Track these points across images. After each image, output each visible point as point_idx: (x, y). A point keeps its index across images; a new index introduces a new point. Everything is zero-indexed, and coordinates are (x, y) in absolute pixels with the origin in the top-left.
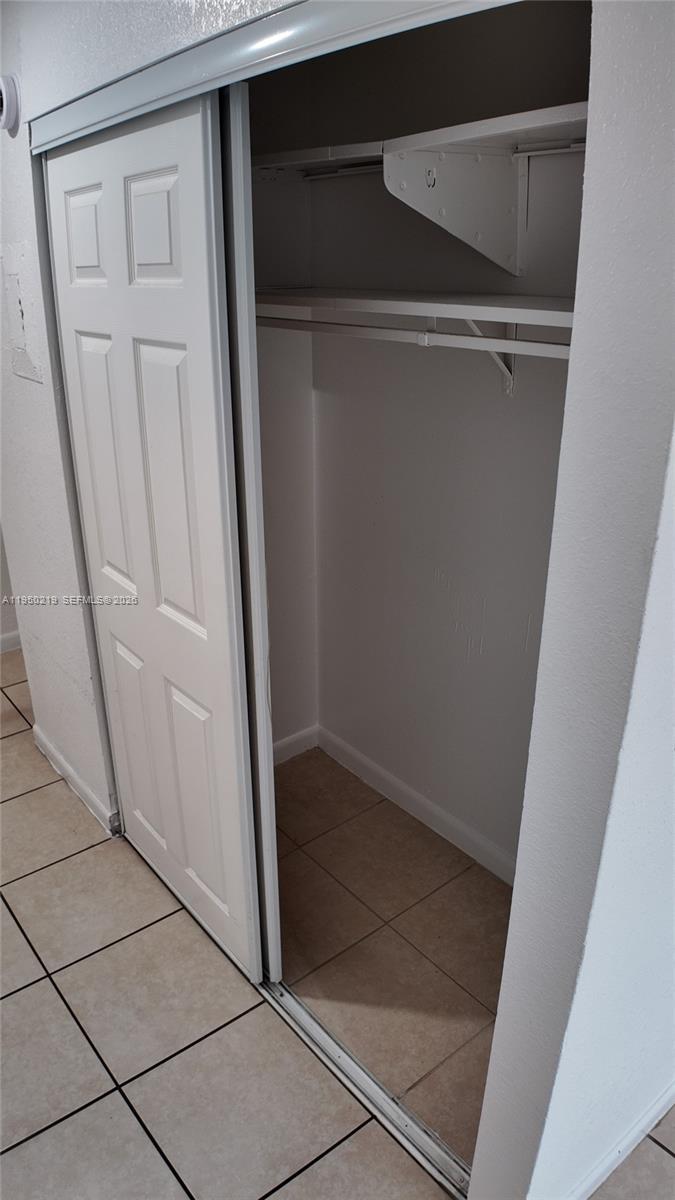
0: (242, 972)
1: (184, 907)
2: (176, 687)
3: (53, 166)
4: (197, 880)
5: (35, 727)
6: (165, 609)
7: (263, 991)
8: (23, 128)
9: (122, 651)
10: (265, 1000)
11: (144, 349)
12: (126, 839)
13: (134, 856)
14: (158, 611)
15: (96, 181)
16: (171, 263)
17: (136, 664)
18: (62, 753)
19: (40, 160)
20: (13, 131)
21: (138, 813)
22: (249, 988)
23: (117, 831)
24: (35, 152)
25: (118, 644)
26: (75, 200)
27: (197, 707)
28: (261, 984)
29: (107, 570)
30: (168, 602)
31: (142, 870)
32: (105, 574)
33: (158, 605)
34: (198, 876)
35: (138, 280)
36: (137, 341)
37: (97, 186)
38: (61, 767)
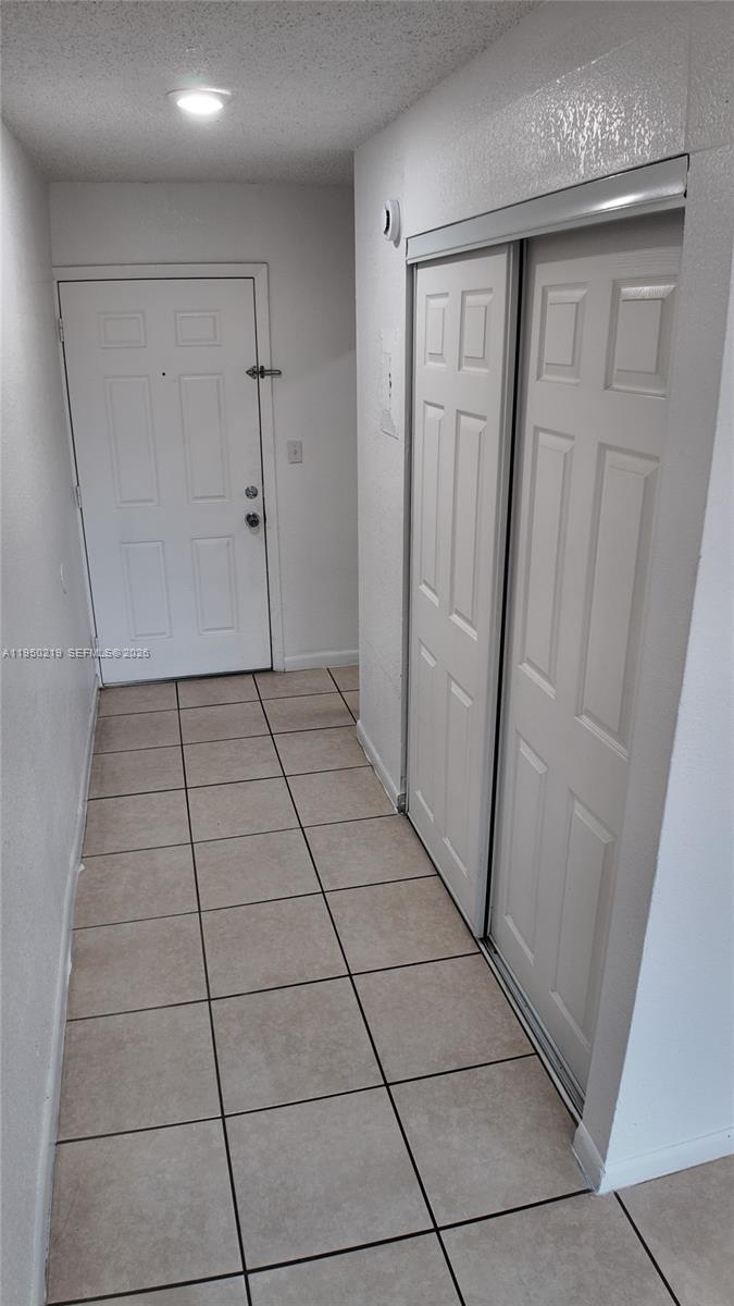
0: (469, 928)
1: (439, 875)
2: (456, 682)
3: (421, 273)
4: (450, 848)
5: (359, 722)
6: (455, 618)
7: (481, 946)
8: (403, 242)
9: (425, 653)
10: (481, 952)
11: (463, 418)
12: (408, 817)
13: (410, 830)
14: (450, 620)
15: (445, 291)
16: (483, 358)
17: (432, 663)
18: (375, 744)
19: (412, 268)
20: (397, 243)
21: (419, 794)
22: (471, 941)
23: (403, 810)
24: (409, 262)
25: (423, 648)
26: (432, 302)
27: (465, 696)
28: (481, 939)
29: (423, 588)
30: (457, 612)
31: (415, 841)
32: (421, 590)
33: (450, 614)
34: (452, 845)
35: (465, 368)
36: (459, 412)
37: (446, 294)
38: (372, 757)
